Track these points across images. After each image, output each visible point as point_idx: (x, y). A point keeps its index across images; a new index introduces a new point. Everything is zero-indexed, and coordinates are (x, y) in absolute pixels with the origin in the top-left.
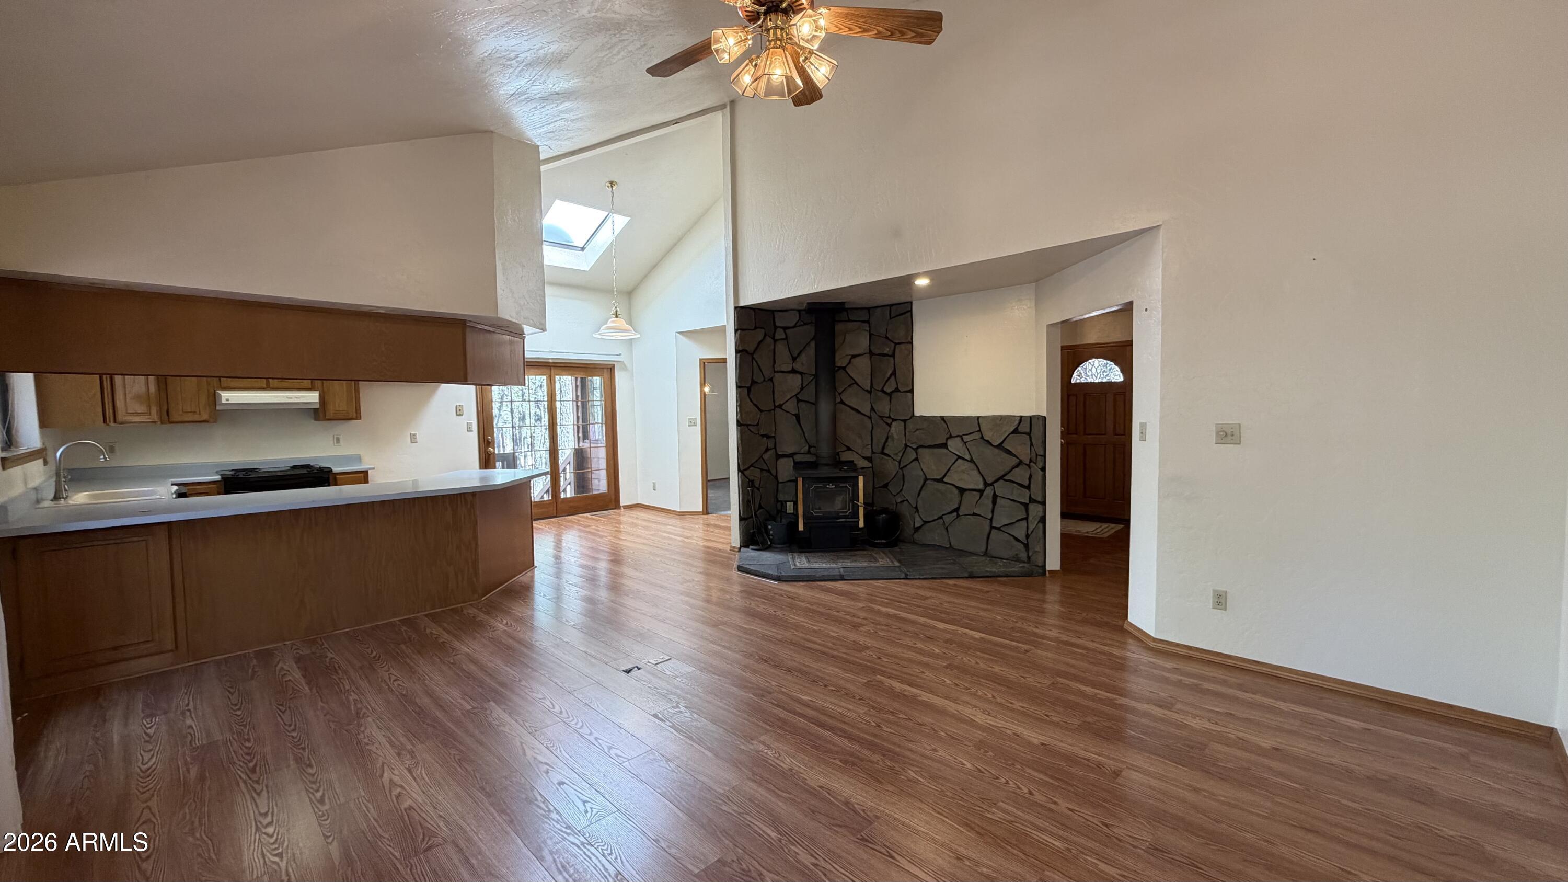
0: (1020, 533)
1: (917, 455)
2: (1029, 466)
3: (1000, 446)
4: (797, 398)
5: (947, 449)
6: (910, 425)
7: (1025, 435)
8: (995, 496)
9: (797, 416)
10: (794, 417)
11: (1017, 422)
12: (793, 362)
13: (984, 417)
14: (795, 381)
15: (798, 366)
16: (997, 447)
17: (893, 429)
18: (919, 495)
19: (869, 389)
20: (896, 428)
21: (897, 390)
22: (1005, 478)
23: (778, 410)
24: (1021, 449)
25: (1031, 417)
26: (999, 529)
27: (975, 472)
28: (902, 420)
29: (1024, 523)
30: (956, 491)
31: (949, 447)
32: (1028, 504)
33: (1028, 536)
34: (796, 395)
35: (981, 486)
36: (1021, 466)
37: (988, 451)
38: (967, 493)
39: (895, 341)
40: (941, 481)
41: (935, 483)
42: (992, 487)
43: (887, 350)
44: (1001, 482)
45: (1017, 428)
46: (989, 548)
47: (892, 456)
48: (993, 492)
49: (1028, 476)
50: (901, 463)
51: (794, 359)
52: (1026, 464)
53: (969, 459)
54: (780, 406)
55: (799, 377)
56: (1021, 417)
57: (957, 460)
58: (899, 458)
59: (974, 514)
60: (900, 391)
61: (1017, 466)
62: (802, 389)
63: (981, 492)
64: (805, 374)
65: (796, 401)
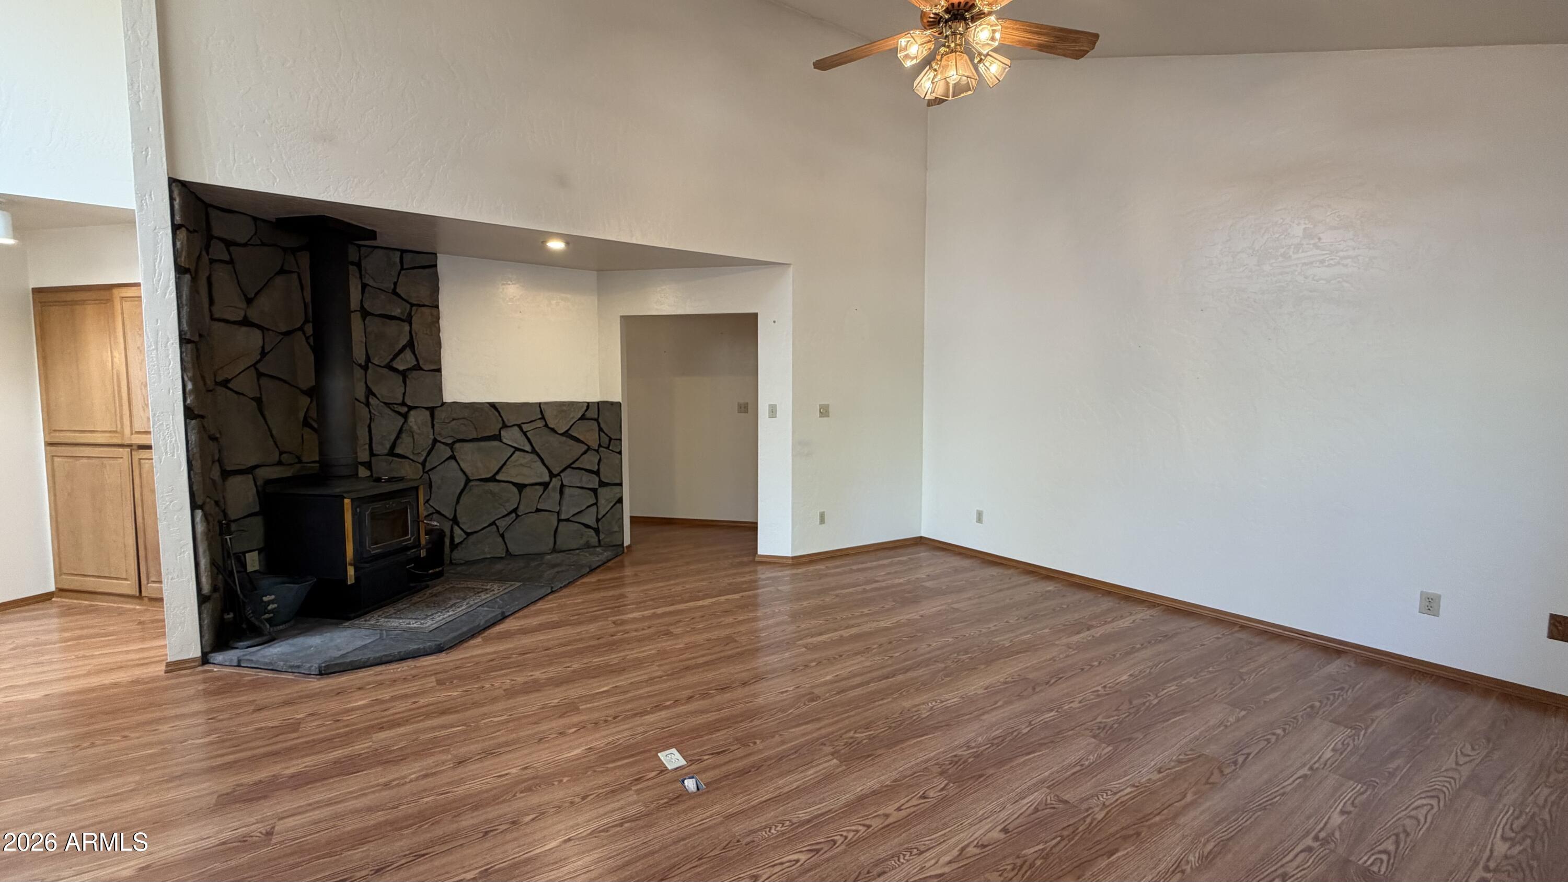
0: (590, 519)
1: (453, 452)
2: (597, 451)
3: (566, 434)
4: (257, 369)
5: (501, 441)
6: (441, 415)
7: (593, 421)
8: (562, 486)
9: (259, 401)
10: (254, 404)
11: (585, 408)
12: (248, 307)
13: (546, 403)
14: (251, 340)
15: (254, 315)
16: (562, 434)
17: (411, 420)
18: (458, 502)
19: (363, 364)
20: (417, 420)
21: (417, 367)
22: (573, 466)
23: (220, 390)
24: (590, 435)
25: (598, 403)
26: (567, 520)
27: (539, 463)
28: (427, 408)
29: (594, 509)
30: (515, 490)
31: (502, 438)
32: (597, 489)
33: (598, 520)
34: (254, 365)
35: (547, 479)
36: (589, 452)
37: (555, 440)
38: (528, 489)
39: (410, 301)
40: (493, 479)
41: (482, 483)
42: (559, 477)
43: (397, 312)
44: (569, 470)
45: (583, 415)
46: (558, 543)
47: (411, 457)
48: (560, 483)
49: (597, 461)
50: (427, 464)
51: (249, 301)
52: (595, 450)
53: (530, 451)
54: (225, 383)
55: (258, 333)
56: (588, 403)
57: (514, 453)
58: (423, 458)
59: (538, 510)
60: (422, 369)
61: (585, 453)
62: (263, 354)
63: (546, 485)
64: (268, 330)
65: (255, 375)
